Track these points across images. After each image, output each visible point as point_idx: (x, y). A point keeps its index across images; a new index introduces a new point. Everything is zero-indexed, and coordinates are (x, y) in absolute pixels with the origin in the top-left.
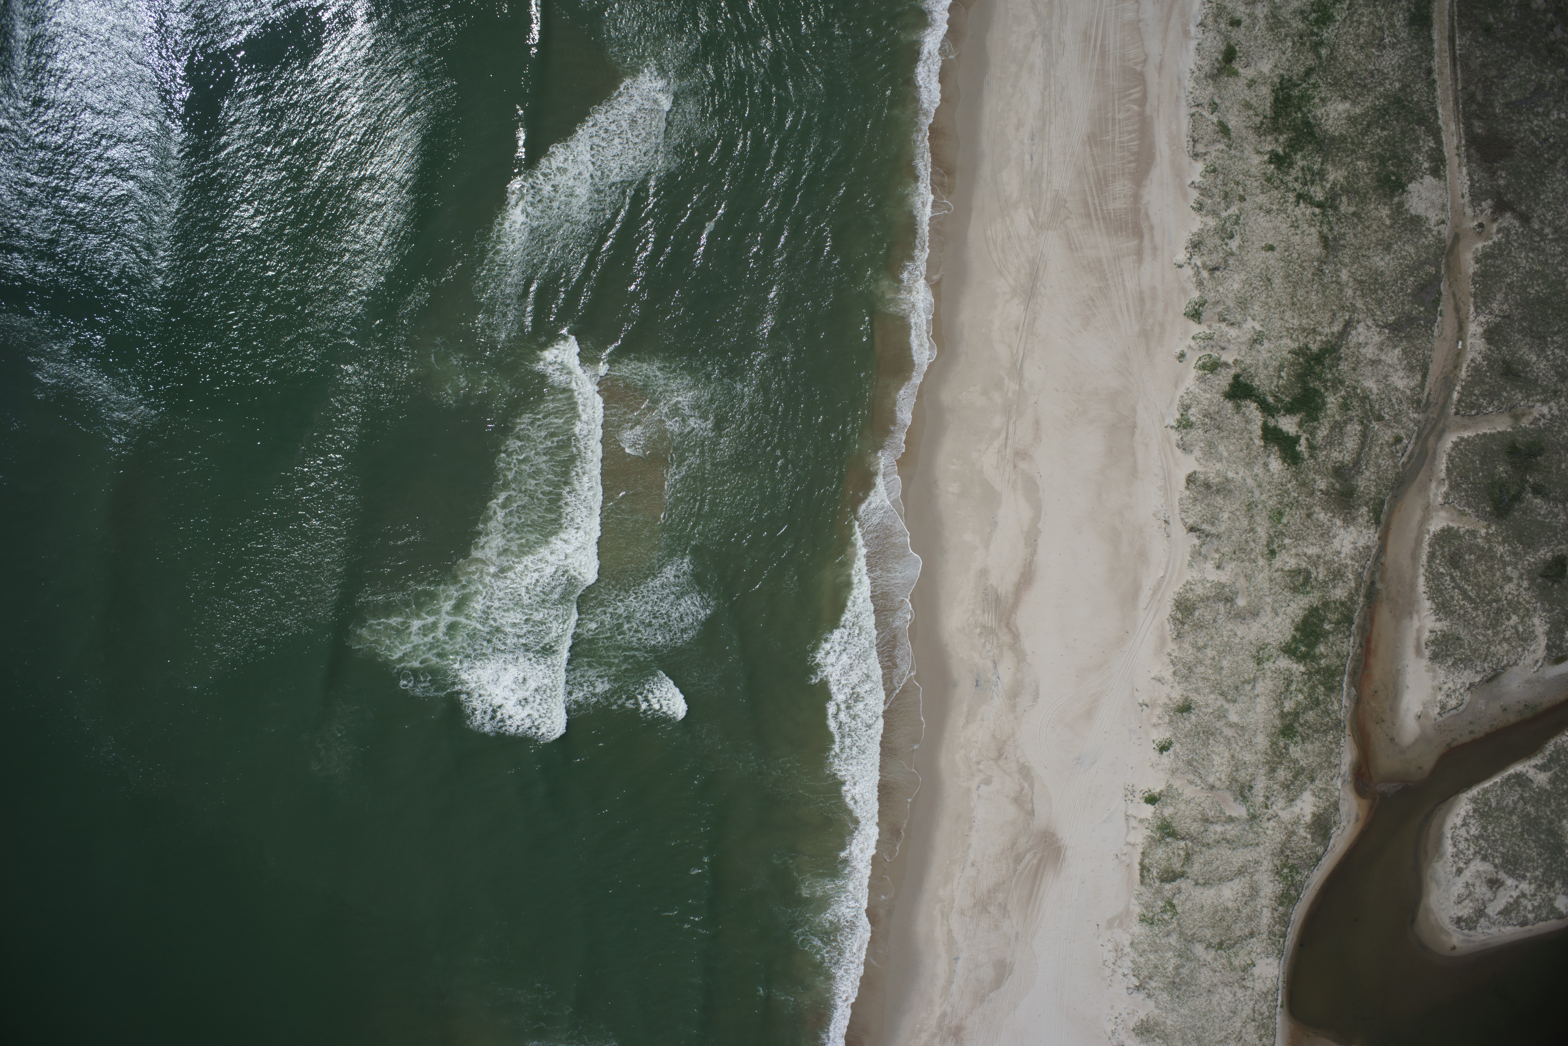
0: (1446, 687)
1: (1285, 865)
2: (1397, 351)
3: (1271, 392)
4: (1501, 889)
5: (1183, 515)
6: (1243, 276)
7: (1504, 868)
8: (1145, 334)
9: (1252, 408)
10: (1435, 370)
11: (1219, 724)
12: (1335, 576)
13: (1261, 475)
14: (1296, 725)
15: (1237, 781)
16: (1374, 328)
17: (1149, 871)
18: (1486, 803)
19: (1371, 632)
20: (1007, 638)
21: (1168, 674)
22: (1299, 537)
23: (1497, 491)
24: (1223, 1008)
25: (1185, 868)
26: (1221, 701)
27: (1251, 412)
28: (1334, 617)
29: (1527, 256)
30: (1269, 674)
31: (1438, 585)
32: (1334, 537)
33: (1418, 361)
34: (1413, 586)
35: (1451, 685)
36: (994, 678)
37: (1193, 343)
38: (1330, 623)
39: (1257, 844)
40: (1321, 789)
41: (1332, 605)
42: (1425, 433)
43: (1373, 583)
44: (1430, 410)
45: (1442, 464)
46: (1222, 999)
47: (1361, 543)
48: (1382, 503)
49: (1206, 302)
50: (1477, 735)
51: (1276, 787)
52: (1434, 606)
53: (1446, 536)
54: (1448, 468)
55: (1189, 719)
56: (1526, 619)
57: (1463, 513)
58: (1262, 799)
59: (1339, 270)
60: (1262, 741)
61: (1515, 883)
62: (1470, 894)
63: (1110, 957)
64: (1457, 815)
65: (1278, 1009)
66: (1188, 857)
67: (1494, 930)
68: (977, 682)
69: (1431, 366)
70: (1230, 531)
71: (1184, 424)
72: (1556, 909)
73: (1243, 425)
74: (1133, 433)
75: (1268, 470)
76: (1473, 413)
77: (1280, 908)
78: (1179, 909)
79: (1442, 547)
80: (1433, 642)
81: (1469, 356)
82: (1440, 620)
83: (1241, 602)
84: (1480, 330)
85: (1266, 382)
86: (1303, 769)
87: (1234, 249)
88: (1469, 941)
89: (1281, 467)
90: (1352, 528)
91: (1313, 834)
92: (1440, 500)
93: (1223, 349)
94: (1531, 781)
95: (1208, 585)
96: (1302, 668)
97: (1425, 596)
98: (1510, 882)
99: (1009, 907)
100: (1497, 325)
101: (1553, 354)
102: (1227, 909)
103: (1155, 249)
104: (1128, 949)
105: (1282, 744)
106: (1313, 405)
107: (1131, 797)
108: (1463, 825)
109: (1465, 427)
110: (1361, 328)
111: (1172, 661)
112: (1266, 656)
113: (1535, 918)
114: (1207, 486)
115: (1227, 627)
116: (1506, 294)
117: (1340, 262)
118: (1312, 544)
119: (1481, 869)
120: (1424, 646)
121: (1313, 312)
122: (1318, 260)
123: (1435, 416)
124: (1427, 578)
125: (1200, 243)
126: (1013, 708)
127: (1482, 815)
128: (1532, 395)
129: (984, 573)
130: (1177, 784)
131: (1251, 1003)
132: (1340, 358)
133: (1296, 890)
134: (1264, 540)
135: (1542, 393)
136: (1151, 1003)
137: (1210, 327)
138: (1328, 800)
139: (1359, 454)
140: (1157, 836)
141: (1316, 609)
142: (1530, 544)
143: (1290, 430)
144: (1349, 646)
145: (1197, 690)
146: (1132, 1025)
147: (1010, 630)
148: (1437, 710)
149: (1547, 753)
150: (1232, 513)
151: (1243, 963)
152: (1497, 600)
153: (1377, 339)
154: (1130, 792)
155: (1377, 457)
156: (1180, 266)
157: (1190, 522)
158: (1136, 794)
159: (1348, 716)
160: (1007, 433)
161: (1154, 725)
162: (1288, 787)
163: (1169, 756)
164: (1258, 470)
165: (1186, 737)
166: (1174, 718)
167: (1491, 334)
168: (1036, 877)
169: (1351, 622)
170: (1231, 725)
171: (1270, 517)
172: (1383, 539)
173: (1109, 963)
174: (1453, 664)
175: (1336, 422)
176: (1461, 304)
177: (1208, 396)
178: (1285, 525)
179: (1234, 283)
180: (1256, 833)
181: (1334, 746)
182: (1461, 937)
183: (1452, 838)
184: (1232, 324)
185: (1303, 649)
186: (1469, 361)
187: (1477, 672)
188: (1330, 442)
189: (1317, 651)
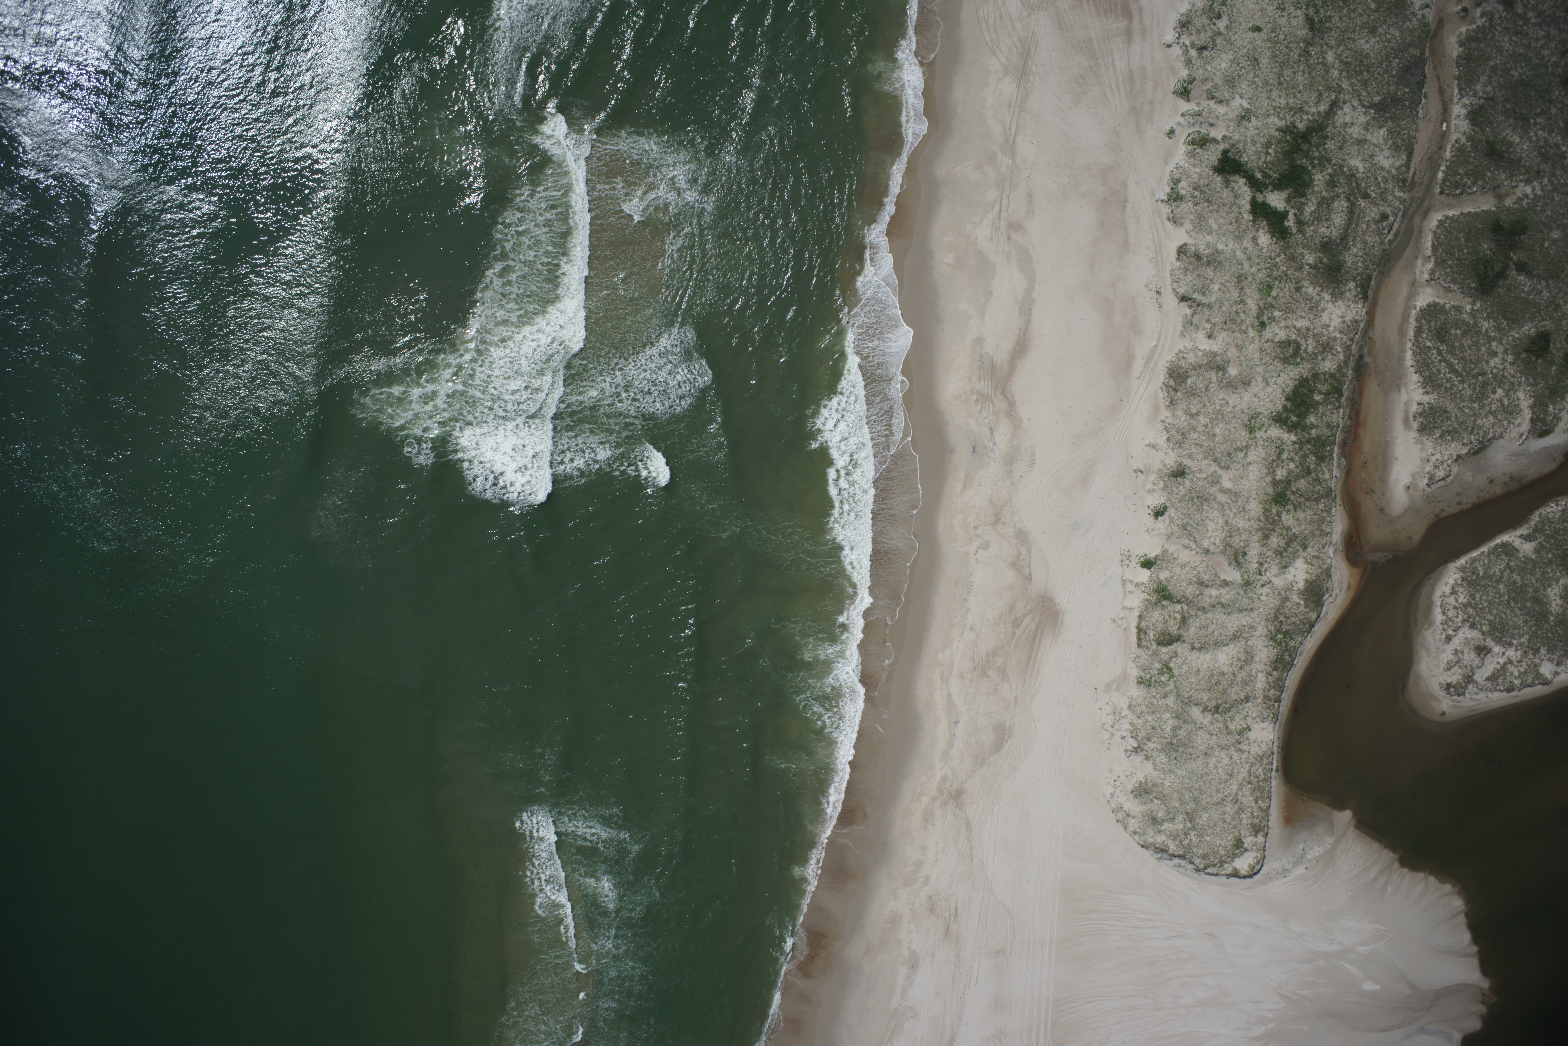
0: (1433, 459)
1: (1278, 631)
2: (1382, 132)
3: (1259, 168)
4: (1489, 656)
5: (1175, 285)
6: (1230, 56)
7: (1491, 635)
8: (1135, 112)
9: (1240, 184)
10: (1419, 150)
11: (1212, 490)
12: (1324, 348)
13: (1250, 249)
14: (1288, 493)
15: (1231, 546)
16: (1359, 109)
17: (1146, 633)
18: (1474, 572)
19: (1360, 404)
20: (1003, 405)
21: (1162, 441)
22: (1288, 310)
23: (1481, 267)
24: (1220, 771)
25: (1182, 632)
26: (1214, 467)
27: (1240, 188)
28: (1324, 388)
29: (1510, 40)
30: (1261, 442)
31: (1425, 359)
32: (1323, 311)
33: (1403, 140)
34: (1401, 360)
35: (1438, 456)
36: (991, 444)
37: (1182, 120)
38: (1320, 393)
39: (1252, 609)
40: (1314, 557)
41: (1322, 376)
42: (1411, 212)
43: (1361, 357)
44: (1415, 190)
45: (1428, 242)
46: (1219, 762)
47: (1349, 317)
48: (1369, 278)
49: (1194, 79)
50: (1464, 507)
51: (1269, 553)
52: (1421, 380)
53: (1432, 311)
54: (1433, 246)
55: (1183, 484)
56: (1512, 393)
57: (1448, 290)
58: (1256, 566)
59: (1326, 52)
60: (1255, 508)
61: (1502, 650)
62: (1458, 661)
63: (1108, 720)
64: (1446, 584)
65: (1274, 773)
66: (1184, 621)
67: (1482, 696)
68: (974, 448)
69: (1416, 147)
70: (1221, 302)
71: (1175, 197)
72: (1541, 675)
73: (1232, 199)
74: (1124, 208)
75: (1257, 244)
76: (1458, 192)
77: (1275, 673)
78: (1176, 672)
79: (1429, 322)
80: (1421, 414)
81: (1454, 137)
82: (1427, 393)
83: (1233, 371)
84: (1464, 112)
85: (1254, 158)
86: (1296, 536)
87: (1222, 29)
88: (1458, 707)
89: (1269, 241)
90: (1340, 302)
91: (1306, 600)
92: (1426, 276)
93: (1212, 125)
94: (1517, 550)
95: (1200, 354)
96: (1293, 438)
97: (1412, 370)
98: (1497, 649)
99: (1008, 671)
100: (1481, 107)
101: (1536, 135)
102: (1223, 674)
103: (1144, 30)
104: (1126, 712)
105: (1274, 511)
106: (1300, 182)
107: (1127, 562)
108: (1452, 594)
109: (1450, 207)
110: (1347, 108)
111: (1166, 428)
112: (1257, 425)
113: (1521, 684)
114: (1198, 257)
115: (1220, 396)
116: (1490, 77)
117: (1326, 44)
118: (1301, 317)
119: (1469, 636)
120: (1412, 418)
121: (1300, 92)
122: (1304, 41)
123: (1420, 195)
124: (1414, 352)
125: (1188, 22)
126: (1010, 473)
127: (1470, 584)
128: (1515, 175)
129: (979, 341)
130: (1172, 549)
131: (1247, 766)
132: (1327, 137)
133: (1290, 656)
134: (1254, 312)
135: (1525, 174)
136: (1149, 765)
137: (1198, 104)
138: (1320, 567)
139: (1346, 230)
140: (1154, 599)
141: (1306, 380)
142: (1515, 321)
143: (1278, 206)
144: (1339, 417)
145: (1190, 456)
146: (1130, 787)
147: (1006, 397)
148: (1426, 481)
149: (1532, 523)
150: (1222, 284)
151: (1239, 727)
152: (1483, 374)
153: (1363, 119)
154: (1126, 557)
155: (1364, 233)
156: (1169, 46)
157: (1182, 291)
158: (1132, 559)
159: (1339, 486)
160: (1001, 206)
161: (1149, 491)
162: (1281, 554)
163: (1163, 521)
164: (1247, 243)
165: (1180, 501)
166: (1169, 483)
167: (1475, 116)
168: (1034, 640)
169: (1341, 394)
170: (1224, 491)
171: (1259, 290)
172: (1371, 314)
173: (1108, 727)
174: (1441, 436)
175: (1323, 198)
176: (1445, 87)
177: (1198, 170)
178: (1275, 298)
179: (1222, 62)
180: (1250, 598)
181: (1325, 514)
182: (1451, 703)
183: (1441, 607)
184: (1221, 102)
185: (1294, 419)
186: (1453, 142)
187: (1464, 444)
188: (1318, 218)
189: (1308, 421)
